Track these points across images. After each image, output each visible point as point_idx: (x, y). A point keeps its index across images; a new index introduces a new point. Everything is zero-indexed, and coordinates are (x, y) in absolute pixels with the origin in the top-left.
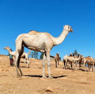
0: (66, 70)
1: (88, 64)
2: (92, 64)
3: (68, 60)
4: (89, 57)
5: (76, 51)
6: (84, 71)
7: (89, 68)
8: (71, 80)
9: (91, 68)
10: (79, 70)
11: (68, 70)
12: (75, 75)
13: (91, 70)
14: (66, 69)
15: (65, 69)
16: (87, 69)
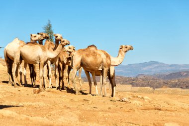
0: (15, 90)
1: (87, 72)
2: (102, 72)
3: (22, 58)
4: (93, 48)
5: (49, 29)
6: (74, 92)
7: (90, 84)
8: (28, 119)
9: (95, 84)
10: (58, 88)
11: (22, 88)
12: (42, 104)
13: (96, 89)
14: (13, 85)
15: (10, 84)
16: (85, 86)
